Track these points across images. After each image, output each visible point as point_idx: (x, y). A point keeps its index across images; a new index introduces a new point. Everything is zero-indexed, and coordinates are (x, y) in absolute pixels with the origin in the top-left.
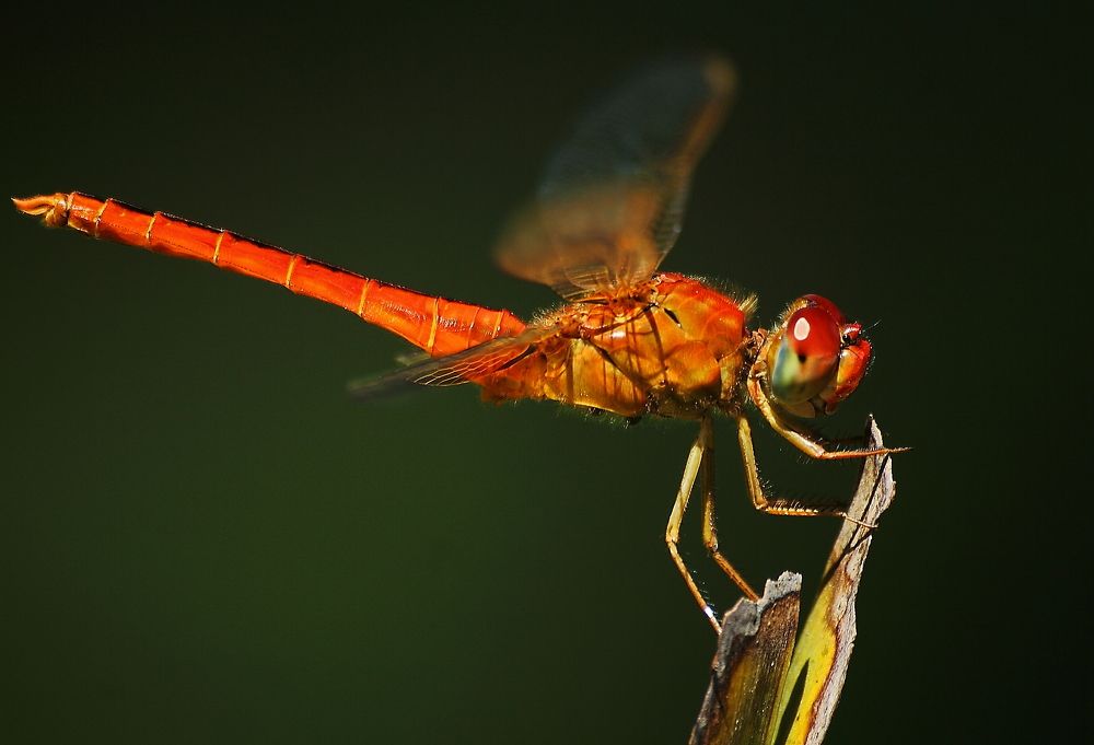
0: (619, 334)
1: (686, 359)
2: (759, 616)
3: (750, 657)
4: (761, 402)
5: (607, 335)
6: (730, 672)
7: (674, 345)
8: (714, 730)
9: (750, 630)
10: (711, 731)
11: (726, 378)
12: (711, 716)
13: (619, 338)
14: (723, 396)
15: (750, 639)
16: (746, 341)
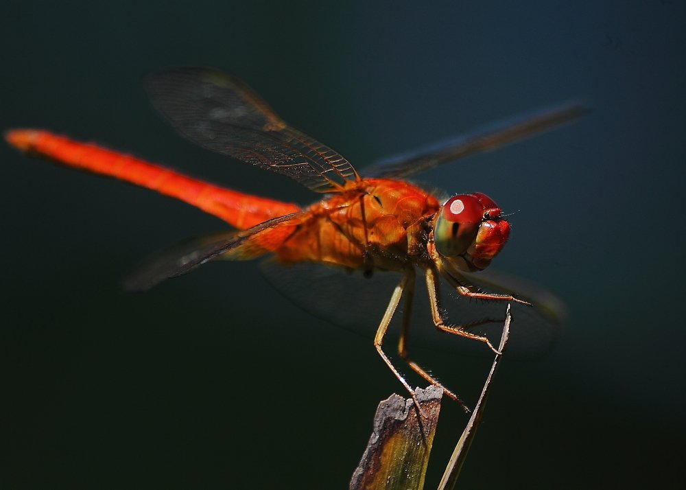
0: (343, 212)
1: (382, 226)
2: (407, 408)
3: (400, 435)
4: (434, 257)
5: (336, 213)
6: (383, 442)
7: (375, 217)
8: (367, 479)
9: (398, 416)
10: (367, 478)
11: (411, 240)
12: (367, 468)
13: (342, 214)
14: (409, 251)
15: (399, 423)
16: (427, 216)
